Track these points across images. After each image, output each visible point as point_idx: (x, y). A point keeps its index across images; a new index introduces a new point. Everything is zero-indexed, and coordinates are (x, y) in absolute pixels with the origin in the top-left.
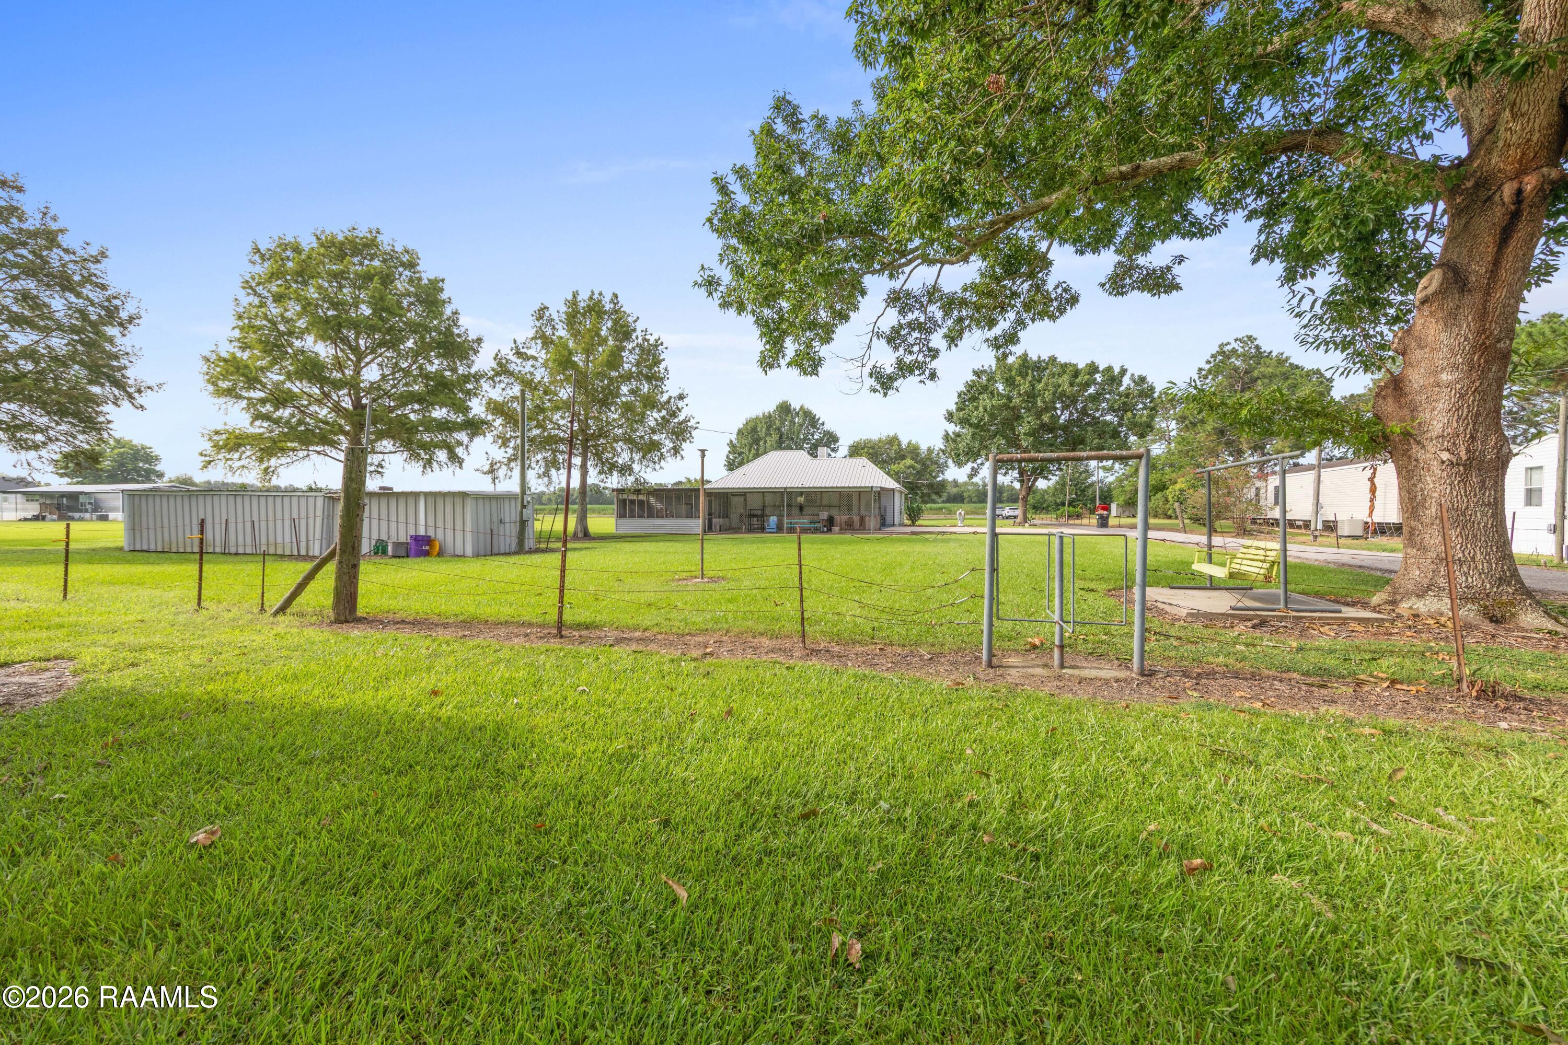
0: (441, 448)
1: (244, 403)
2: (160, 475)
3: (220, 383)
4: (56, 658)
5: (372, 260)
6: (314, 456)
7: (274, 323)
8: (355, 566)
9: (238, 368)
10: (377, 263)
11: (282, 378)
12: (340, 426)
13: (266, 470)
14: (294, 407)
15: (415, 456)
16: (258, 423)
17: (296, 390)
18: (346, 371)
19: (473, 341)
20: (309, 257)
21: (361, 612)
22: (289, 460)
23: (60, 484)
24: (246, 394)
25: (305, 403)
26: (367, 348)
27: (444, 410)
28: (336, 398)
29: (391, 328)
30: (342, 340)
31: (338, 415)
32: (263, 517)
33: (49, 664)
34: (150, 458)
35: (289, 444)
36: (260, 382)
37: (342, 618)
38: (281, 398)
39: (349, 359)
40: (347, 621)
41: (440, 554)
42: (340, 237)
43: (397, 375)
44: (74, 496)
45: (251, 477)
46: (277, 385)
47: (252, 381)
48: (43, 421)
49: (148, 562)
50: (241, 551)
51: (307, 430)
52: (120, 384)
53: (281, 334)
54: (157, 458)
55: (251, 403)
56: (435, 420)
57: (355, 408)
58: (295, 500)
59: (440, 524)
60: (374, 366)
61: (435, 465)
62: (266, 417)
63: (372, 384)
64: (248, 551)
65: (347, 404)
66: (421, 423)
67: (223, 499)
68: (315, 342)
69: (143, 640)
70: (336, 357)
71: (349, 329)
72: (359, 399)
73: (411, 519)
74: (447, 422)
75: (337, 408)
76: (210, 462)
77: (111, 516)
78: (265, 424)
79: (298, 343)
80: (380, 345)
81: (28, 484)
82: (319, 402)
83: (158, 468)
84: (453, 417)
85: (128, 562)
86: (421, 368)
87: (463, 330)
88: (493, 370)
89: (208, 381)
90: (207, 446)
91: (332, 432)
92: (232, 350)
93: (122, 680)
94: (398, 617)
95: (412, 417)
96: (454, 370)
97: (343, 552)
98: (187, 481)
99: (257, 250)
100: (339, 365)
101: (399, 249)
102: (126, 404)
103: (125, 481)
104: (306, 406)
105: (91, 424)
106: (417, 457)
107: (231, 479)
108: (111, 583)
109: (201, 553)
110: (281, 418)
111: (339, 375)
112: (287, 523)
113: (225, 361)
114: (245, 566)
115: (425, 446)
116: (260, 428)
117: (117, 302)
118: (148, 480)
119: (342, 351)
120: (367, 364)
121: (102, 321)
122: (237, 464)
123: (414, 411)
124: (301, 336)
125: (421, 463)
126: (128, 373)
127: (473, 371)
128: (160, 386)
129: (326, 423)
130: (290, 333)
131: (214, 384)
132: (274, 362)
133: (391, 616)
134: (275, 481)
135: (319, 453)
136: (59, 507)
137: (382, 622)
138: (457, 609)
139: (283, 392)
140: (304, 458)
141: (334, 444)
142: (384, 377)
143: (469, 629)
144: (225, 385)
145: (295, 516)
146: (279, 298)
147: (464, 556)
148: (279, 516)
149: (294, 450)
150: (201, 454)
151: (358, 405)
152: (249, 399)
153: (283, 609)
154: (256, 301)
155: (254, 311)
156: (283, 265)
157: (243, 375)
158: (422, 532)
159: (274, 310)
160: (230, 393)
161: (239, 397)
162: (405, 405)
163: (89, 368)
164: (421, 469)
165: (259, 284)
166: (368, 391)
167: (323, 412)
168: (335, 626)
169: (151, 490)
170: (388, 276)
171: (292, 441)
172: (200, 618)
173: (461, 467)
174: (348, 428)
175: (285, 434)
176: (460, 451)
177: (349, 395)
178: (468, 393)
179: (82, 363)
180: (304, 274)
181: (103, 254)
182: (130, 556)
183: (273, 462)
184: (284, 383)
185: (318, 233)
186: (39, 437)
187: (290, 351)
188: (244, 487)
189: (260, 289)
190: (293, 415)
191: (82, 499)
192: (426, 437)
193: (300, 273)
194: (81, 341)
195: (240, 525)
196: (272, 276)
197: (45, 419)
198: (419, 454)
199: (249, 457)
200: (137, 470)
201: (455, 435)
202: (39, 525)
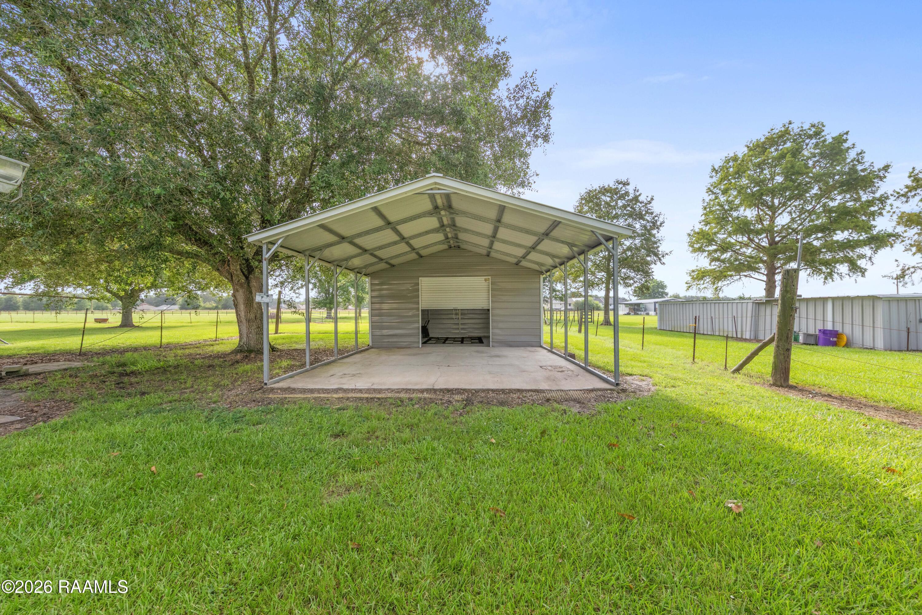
0: (842, 263)
1: (706, 254)
2: (667, 294)
3: (695, 246)
4: (646, 376)
5: (785, 143)
6: (743, 278)
7: (722, 206)
8: (789, 350)
9: (704, 236)
10: (788, 145)
11: (725, 236)
12: (761, 258)
13: (716, 288)
14: (732, 251)
15: (817, 271)
16: (713, 263)
17: (733, 241)
18: (765, 223)
19: (879, 170)
20: (743, 161)
21: (792, 382)
22: (728, 282)
23: (634, 300)
24: (707, 249)
25: (738, 247)
26: (780, 204)
27: (846, 233)
28: (757, 241)
29: (799, 184)
30: (762, 203)
31: (759, 251)
32: (717, 316)
33: (644, 378)
34: (663, 287)
35: (729, 273)
36: (714, 241)
37: (779, 384)
38: (725, 247)
39: (767, 214)
40: (782, 387)
41: (848, 345)
42: (763, 140)
43: (803, 216)
44: (638, 305)
45: (709, 294)
46: (723, 240)
47: (711, 241)
48: (632, 275)
49: (667, 336)
50: (705, 333)
51: (740, 263)
52: (656, 255)
53: (726, 211)
54: (666, 286)
55: (710, 253)
56: (837, 242)
57: (770, 244)
58: (735, 305)
59: (848, 320)
60: (785, 214)
61: (835, 276)
62: (718, 259)
63: (783, 226)
64: (709, 333)
65: (765, 243)
66: (824, 246)
67: (698, 305)
68: (745, 210)
69: (675, 375)
70: (758, 215)
71: (767, 195)
72: (773, 238)
73: (819, 316)
74: (849, 241)
75: (759, 247)
76: (690, 287)
77: (650, 313)
78: (717, 263)
79: (735, 214)
80: (790, 200)
81: (626, 300)
82: (747, 245)
83: (666, 291)
84: (855, 236)
85: (661, 335)
86: (824, 205)
87: (868, 164)
88: (907, 187)
89: (690, 246)
90: (689, 279)
91: (754, 263)
92: (701, 227)
93: (670, 392)
94: (824, 390)
95: (816, 243)
96: (858, 199)
97: (780, 340)
98: (677, 297)
99: (714, 169)
100: (760, 220)
101: (806, 126)
102: (658, 263)
103: (654, 298)
104: (739, 250)
105: (647, 274)
106: (820, 272)
107: (701, 294)
108: (656, 344)
109: (695, 333)
110: (725, 258)
111: (760, 226)
112: (730, 319)
113: (698, 233)
114: (710, 342)
115: (826, 263)
116: (715, 265)
117: (656, 218)
118: (663, 297)
119: (762, 210)
120: (780, 214)
121: (652, 228)
122: (702, 286)
123: (817, 239)
124: (736, 209)
125: (822, 276)
126: (660, 249)
127: (877, 195)
128: (671, 252)
129: (751, 257)
130: (731, 209)
131: (692, 247)
132: (722, 227)
133: (817, 390)
134: (721, 295)
135: (746, 276)
136: (634, 309)
137: (810, 393)
138: (887, 397)
139: (726, 244)
140: (737, 280)
141: (755, 270)
142: (793, 220)
143: (906, 416)
144: (696, 246)
145: (735, 314)
146: (725, 192)
147: (873, 349)
148: (726, 316)
149: (731, 276)
150: (686, 283)
151: (772, 243)
152: (708, 251)
153: (738, 370)
154: (713, 197)
155: (712, 203)
156: (728, 172)
157: (707, 239)
158: (829, 327)
159: (722, 199)
160: (701, 250)
161: (704, 251)
162: (809, 235)
163: (647, 250)
164: (823, 280)
165: (714, 188)
166: (780, 232)
167: (749, 251)
168: (774, 388)
169: (663, 302)
170: (797, 150)
171: (730, 271)
172: (695, 367)
173: (863, 275)
174: (765, 258)
175: (727, 267)
176: (862, 263)
177: (767, 237)
178: (873, 214)
179: (644, 249)
180: (739, 173)
181: (652, 199)
182: (660, 331)
183: (720, 284)
184: (726, 238)
185: (748, 144)
186: (632, 282)
187: (730, 219)
188: (705, 299)
189: (715, 190)
190: (731, 256)
191: (641, 306)
192: (828, 256)
193: (737, 173)
194: (644, 239)
195: (705, 320)
196: (722, 180)
197: (633, 274)
198: (820, 270)
199: (708, 282)
200: (658, 292)
201: (857, 250)
202: (629, 317)
